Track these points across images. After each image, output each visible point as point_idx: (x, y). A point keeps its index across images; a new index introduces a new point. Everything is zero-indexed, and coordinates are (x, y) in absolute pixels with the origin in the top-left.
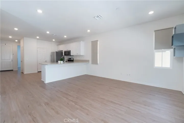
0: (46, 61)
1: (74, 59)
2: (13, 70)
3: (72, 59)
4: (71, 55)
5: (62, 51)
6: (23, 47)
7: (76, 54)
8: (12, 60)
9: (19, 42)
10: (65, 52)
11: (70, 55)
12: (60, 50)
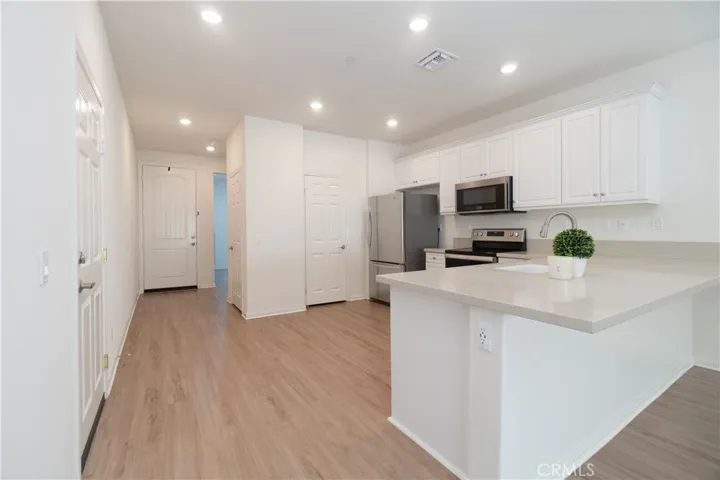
0: (343, 248)
1: (528, 237)
2: (195, 287)
3: (518, 237)
4: (516, 207)
5: (436, 186)
6: (241, 171)
7: (590, 200)
8: (194, 241)
9: (221, 156)
10: (461, 193)
11: (512, 211)
12: (416, 185)
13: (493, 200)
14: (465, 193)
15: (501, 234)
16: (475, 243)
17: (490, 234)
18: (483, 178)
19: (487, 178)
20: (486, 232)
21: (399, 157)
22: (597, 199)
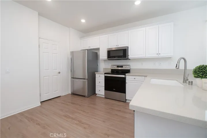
0: (59, 73)
3: (128, 68)
4: (129, 57)
5: (98, 49)
7: (155, 56)
11: (128, 59)
12: (90, 48)
13: (122, 54)
14: (111, 52)
15: (122, 67)
16: (112, 70)
17: (118, 67)
18: (117, 47)
19: (118, 47)
20: (116, 66)
21: (82, 37)
22: (157, 55)
